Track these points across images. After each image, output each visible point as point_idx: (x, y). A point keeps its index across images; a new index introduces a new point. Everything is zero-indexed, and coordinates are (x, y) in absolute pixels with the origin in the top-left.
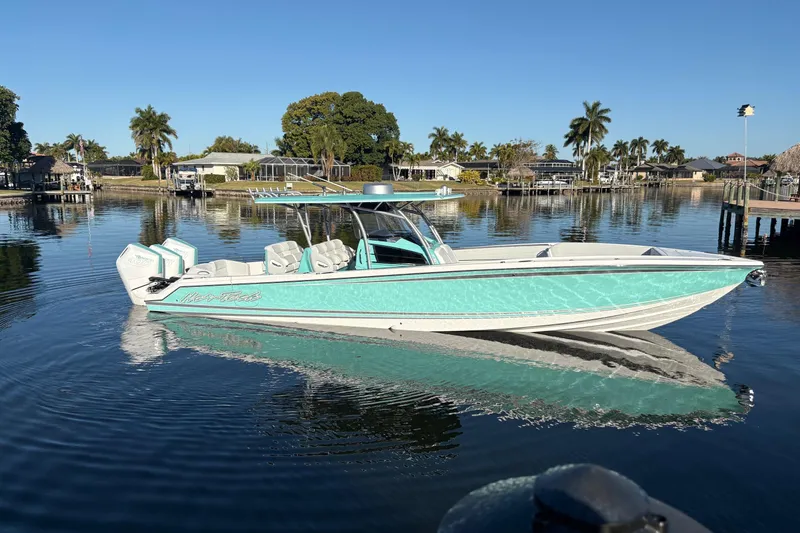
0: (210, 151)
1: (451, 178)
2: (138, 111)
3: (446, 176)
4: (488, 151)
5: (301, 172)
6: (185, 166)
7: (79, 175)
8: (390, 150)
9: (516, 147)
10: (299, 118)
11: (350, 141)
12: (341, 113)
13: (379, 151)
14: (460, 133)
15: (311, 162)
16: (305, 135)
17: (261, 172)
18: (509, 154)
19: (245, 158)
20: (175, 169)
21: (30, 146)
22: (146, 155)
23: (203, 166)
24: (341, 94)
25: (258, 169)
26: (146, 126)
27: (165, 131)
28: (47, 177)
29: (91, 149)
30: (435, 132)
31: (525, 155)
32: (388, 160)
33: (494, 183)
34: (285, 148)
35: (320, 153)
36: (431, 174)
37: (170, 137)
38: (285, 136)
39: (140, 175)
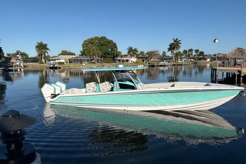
0: (60, 55)
1: (134, 62)
2: (38, 43)
3: (132, 61)
4: (145, 53)
5: (88, 60)
6: (52, 59)
7: (19, 63)
8: (115, 54)
9: (153, 52)
10: (87, 45)
11: (103, 51)
12: (100, 43)
13: (111, 54)
14: (136, 48)
15: (91, 58)
16: (89, 49)
17: (75, 61)
18: (151, 54)
19: (70, 57)
20: (49, 60)
21: (4, 54)
22: (40, 56)
23: (58, 59)
24: (100, 37)
25: (75, 60)
26: (40, 47)
27: (46, 49)
28: (9, 63)
29: (23, 55)
30: (129, 48)
31: (156, 54)
32: (114, 57)
33: (146, 63)
34: (83, 53)
35: (93, 55)
36: (127, 61)
37: (48, 51)
38: (83, 50)
39: (38, 62)
